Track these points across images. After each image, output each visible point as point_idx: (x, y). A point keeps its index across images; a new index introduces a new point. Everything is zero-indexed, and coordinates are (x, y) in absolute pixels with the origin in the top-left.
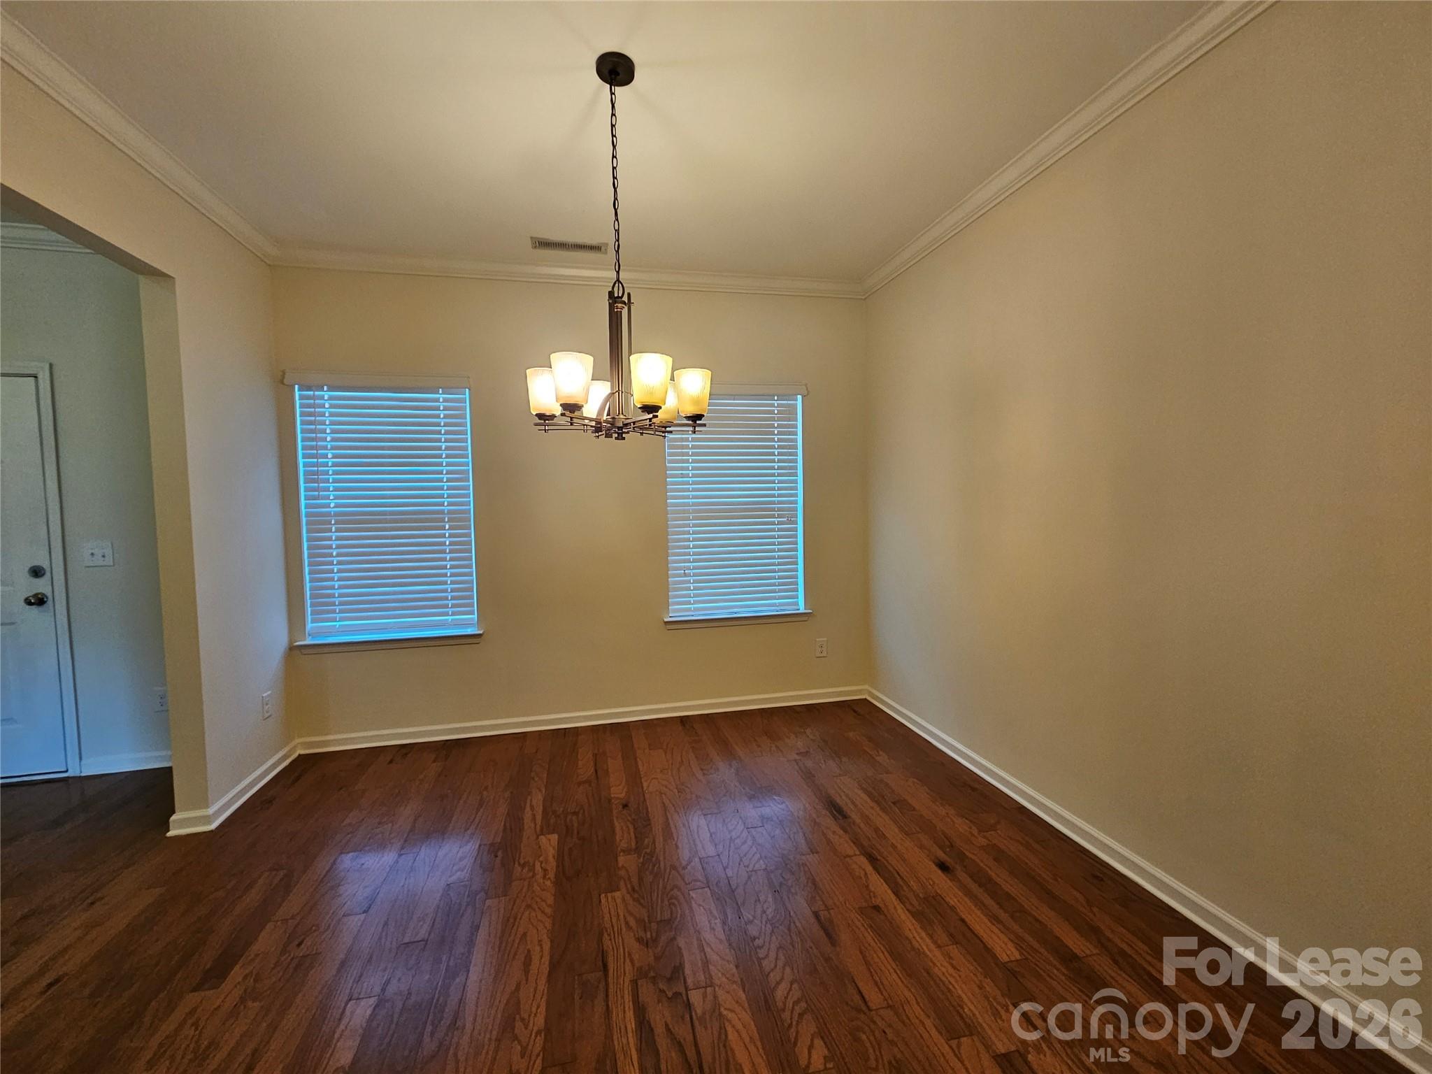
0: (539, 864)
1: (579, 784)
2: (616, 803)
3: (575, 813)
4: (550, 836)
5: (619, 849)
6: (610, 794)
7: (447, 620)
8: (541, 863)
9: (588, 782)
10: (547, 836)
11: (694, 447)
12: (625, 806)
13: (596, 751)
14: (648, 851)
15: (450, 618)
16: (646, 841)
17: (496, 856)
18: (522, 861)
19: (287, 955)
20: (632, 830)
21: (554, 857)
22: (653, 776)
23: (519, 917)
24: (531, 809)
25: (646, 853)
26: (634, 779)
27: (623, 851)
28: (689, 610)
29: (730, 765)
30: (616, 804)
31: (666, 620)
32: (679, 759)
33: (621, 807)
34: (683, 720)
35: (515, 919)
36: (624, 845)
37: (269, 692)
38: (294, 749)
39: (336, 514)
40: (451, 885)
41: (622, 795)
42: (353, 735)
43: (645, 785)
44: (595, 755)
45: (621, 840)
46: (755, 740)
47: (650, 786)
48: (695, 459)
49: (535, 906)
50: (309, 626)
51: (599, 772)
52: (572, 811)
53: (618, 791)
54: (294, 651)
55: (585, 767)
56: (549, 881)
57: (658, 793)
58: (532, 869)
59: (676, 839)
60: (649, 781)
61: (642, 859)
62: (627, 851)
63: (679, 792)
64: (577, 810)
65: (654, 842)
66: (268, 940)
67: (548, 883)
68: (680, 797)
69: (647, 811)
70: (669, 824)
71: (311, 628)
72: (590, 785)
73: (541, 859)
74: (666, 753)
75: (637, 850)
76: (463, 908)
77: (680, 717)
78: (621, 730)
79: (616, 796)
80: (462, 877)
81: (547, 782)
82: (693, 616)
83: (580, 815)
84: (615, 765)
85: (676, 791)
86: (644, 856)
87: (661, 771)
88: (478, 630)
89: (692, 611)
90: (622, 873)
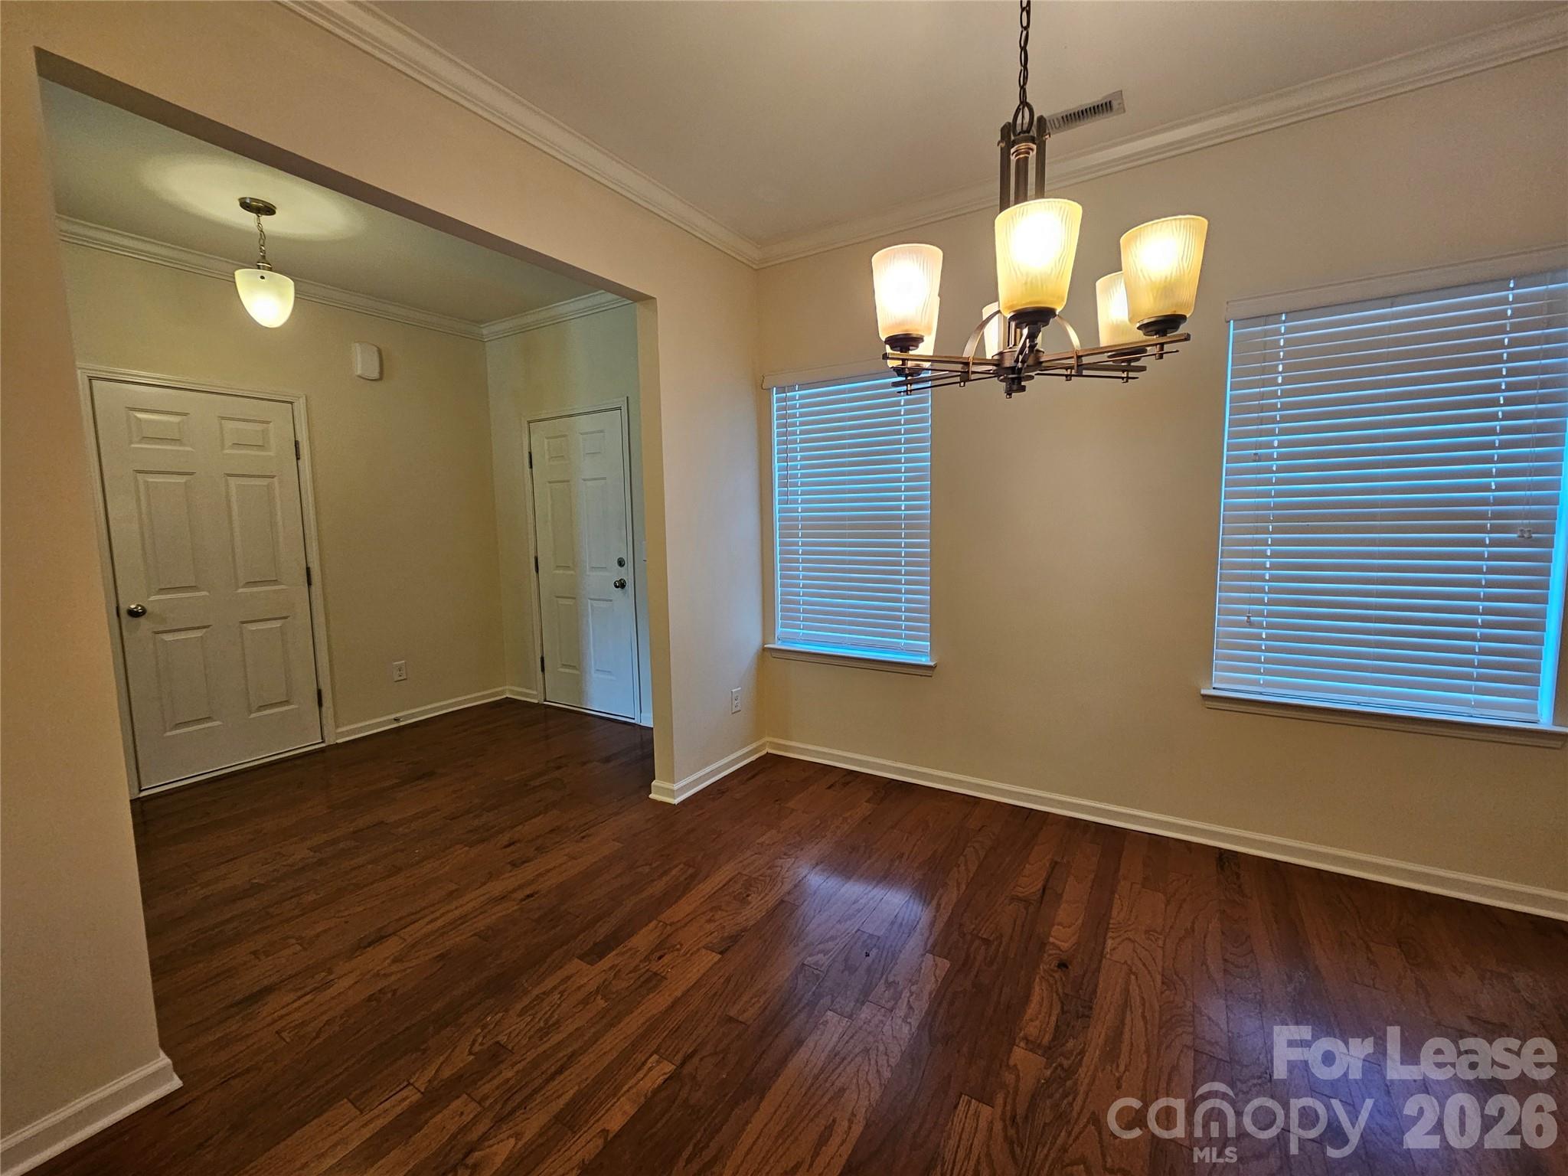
0: (908, 995)
1: (1014, 899)
2: (1051, 952)
3: (987, 942)
4: (939, 960)
5: (1021, 1035)
6: (1049, 935)
7: (899, 643)
8: (912, 994)
9: (1026, 901)
10: (937, 958)
11: (1285, 406)
12: (1063, 965)
13: (1056, 859)
14: (1066, 1063)
15: (903, 641)
16: (1070, 1044)
17: (867, 955)
18: (891, 979)
19: (647, 964)
20: (1056, 1011)
21: (930, 994)
22: (1130, 935)
23: (849, 1059)
24: (936, 908)
25: (1061, 1065)
26: (1098, 923)
27: (1026, 1039)
28: (1256, 683)
29: (1290, 979)
30: (1050, 955)
31: (1203, 692)
32: (1189, 925)
33: (1055, 963)
34: (1224, 858)
35: (844, 1059)
36: (1032, 1030)
37: (739, 689)
38: (763, 746)
39: (803, 519)
40: (807, 968)
41: (1065, 946)
42: (810, 747)
43: (1110, 943)
44: (1054, 865)
45: (1032, 1020)
46: (1368, 948)
47: (1117, 950)
48: (1286, 428)
49: (873, 1056)
50: (779, 630)
51: (1048, 894)
52: (984, 936)
53: (1063, 936)
54: (766, 653)
55: (1030, 880)
56: (908, 1028)
57: (1125, 967)
58: (897, 997)
59: (1122, 1068)
60: (1118, 940)
61: (1048, 1072)
62: (1033, 1045)
63: (1163, 983)
64: (991, 938)
65: (1082, 1053)
66: (643, 940)
67: (906, 1029)
68: (1162, 993)
69: (1095, 992)
70: (1122, 1033)
71: (782, 632)
72: (1026, 908)
73: (914, 988)
74: (1168, 903)
75: (1049, 1052)
76: (801, 1005)
77: (1220, 849)
78: (1111, 839)
79: (1058, 942)
80: (821, 963)
81: (973, 878)
82: (1261, 694)
83: (993, 947)
84: (1074, 893)
85: (1159, 978)
86: (1056, 1068)
87: (1147, 932)
88: (931, 660)
89: (1260, 685)
90: (1009, 1078)
